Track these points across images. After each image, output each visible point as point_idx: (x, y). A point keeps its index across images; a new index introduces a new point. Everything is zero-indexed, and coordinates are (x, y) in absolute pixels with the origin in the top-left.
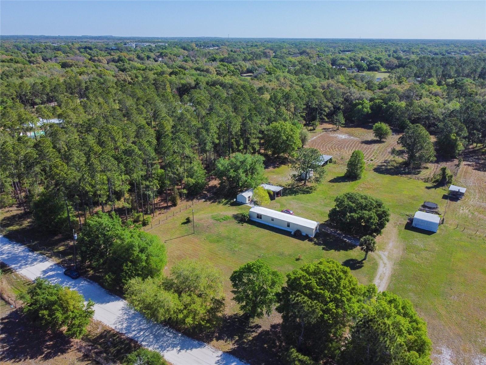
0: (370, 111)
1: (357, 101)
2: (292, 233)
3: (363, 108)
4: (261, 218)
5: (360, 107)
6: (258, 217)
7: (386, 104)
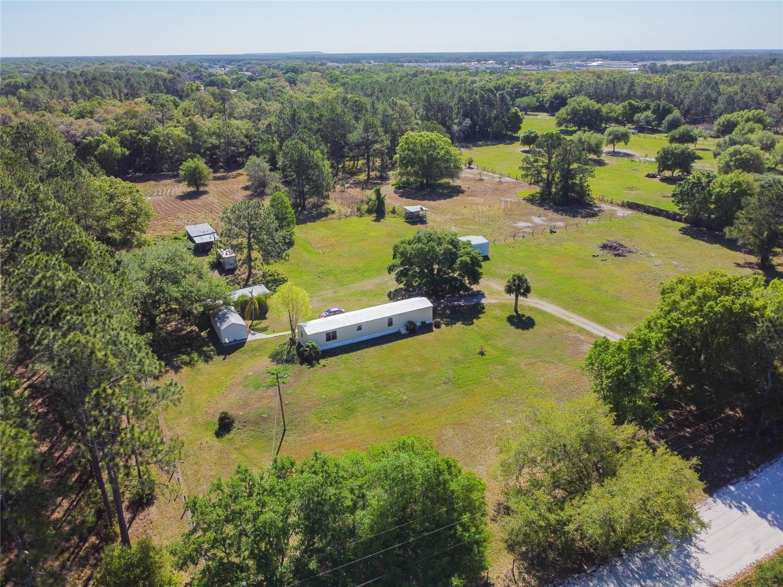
0: (127, 153)
1: (89, 138)
2: (404, 331)
3: (110, 147)
4: (335, 338)
5: (105, 146)
6: (328, 339)
7: (144, 134)
